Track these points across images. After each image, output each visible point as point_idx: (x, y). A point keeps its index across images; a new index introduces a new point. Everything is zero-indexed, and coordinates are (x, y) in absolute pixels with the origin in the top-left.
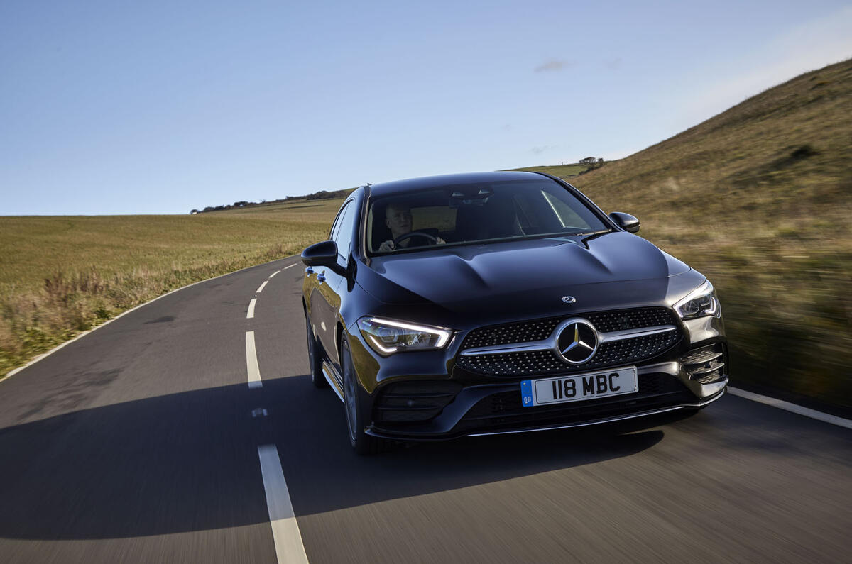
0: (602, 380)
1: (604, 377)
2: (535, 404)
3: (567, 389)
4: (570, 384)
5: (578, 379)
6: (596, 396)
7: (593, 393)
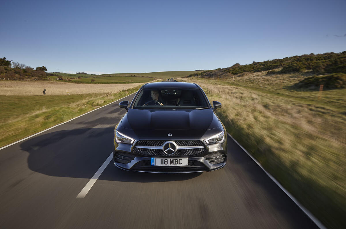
0: (176, 161)
1: (177, 160)
2: (155, 165)
3: (165, 162)
4: (166, 161)
5: (169, 159)
6: (174, 165)
7: (173, 164)
